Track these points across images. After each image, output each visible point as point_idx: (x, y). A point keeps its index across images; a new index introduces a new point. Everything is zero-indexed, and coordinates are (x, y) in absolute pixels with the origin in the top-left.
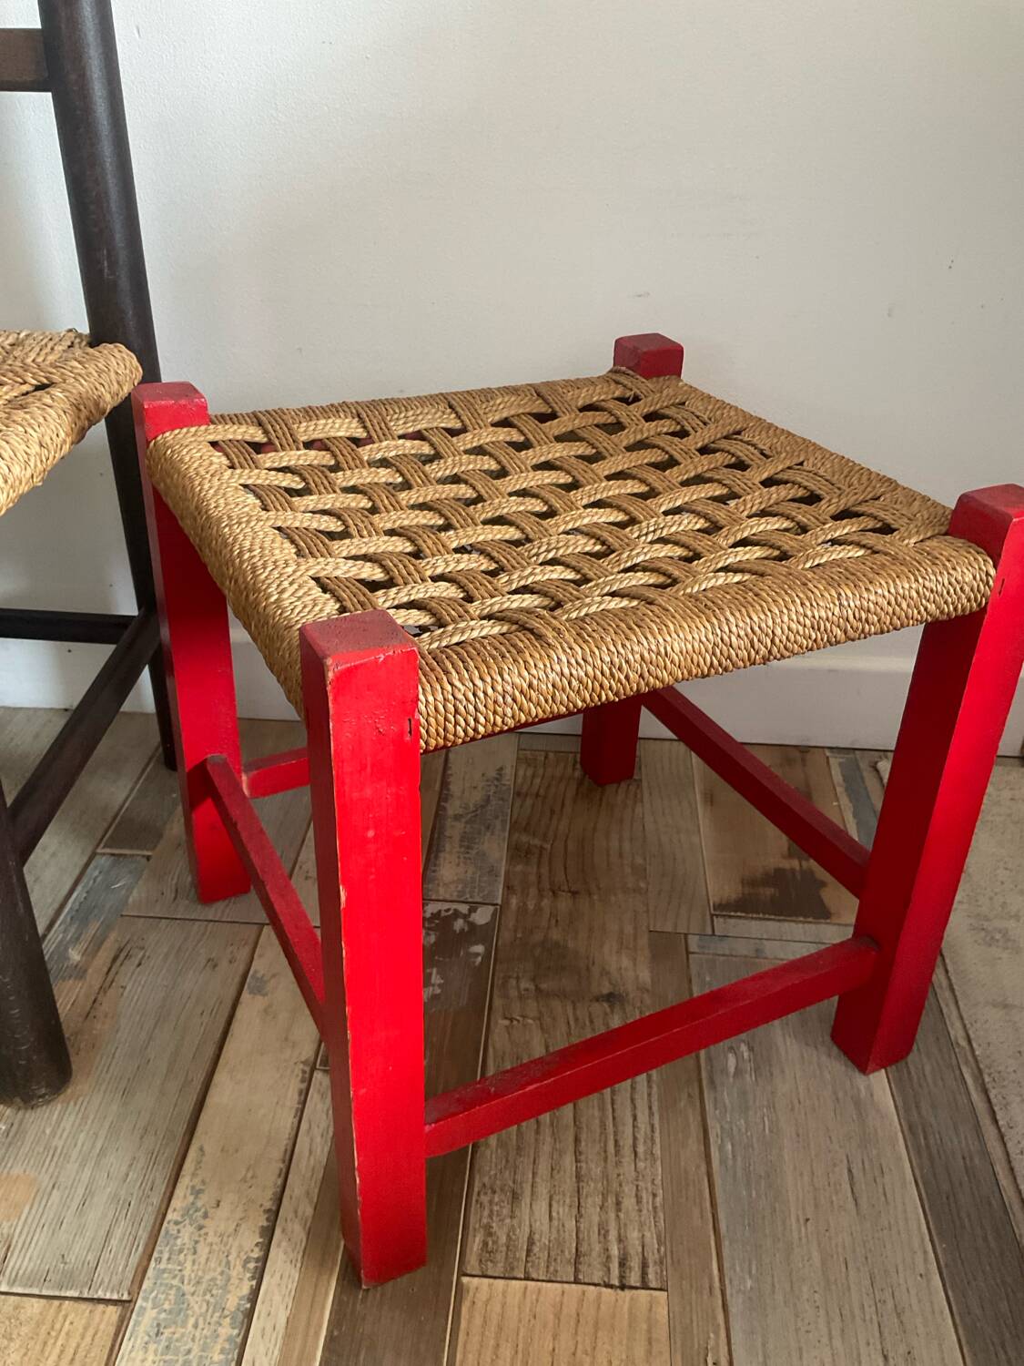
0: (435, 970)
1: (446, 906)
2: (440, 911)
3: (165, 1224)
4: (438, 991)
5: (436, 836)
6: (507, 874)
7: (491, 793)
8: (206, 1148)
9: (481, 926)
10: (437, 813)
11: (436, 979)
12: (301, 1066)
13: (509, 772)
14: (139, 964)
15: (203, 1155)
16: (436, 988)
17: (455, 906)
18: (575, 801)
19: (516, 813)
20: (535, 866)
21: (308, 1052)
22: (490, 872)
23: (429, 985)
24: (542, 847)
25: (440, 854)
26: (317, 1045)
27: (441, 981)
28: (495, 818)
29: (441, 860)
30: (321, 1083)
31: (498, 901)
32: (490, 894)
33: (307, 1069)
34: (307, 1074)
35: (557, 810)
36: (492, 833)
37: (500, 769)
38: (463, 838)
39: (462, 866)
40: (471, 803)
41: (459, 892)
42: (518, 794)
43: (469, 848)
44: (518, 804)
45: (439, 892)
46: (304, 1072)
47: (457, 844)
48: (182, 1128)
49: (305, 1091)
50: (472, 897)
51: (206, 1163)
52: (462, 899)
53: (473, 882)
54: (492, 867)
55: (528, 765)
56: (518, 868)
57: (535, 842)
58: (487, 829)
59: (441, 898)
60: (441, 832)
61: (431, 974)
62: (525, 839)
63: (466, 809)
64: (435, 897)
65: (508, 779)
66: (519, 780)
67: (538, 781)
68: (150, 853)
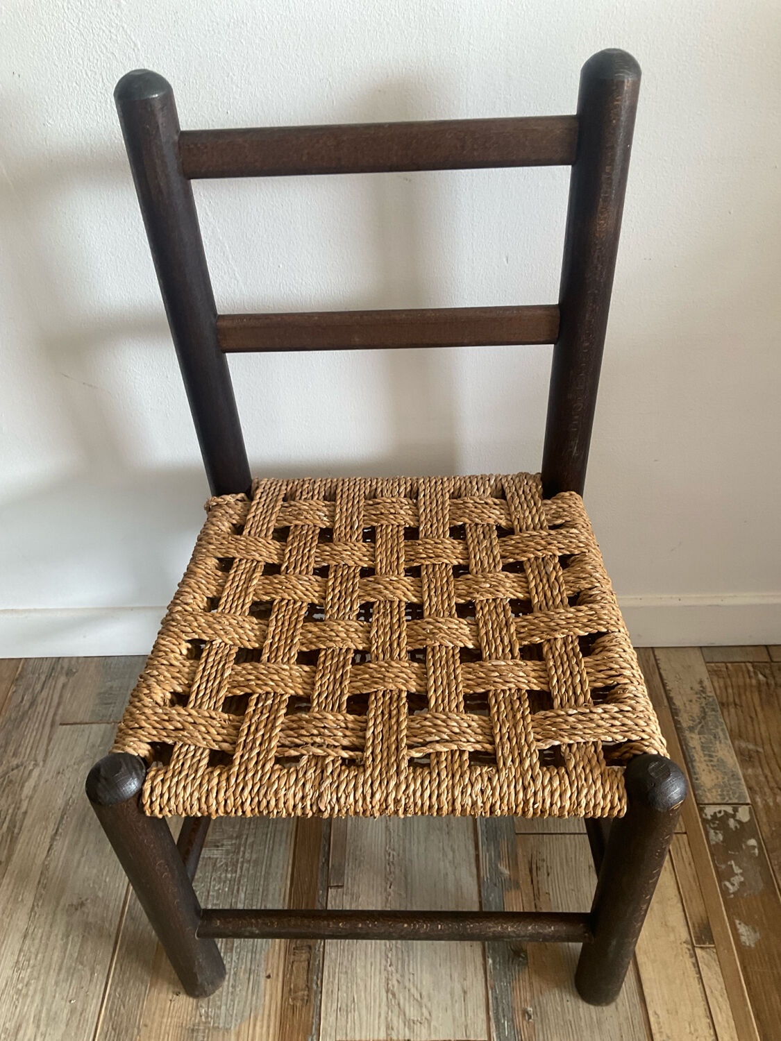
0: (733, 862)
1: (717, 808)
2: (715, 813)
4: (742, 879)
5: (684, 747)
6: (745, 776)
7: (703, 705)
8: (658, 1012)
9: (746, 823)
10: (675, 726)
11: (737, 870)
12: (685, 945)
13: (707, 683)
14: (548, 875)
15: (658, 1017)
16: (740, 876)
17: (723, 808)
18: (763, 709)
19: (728, 721)
20: (760, 769)
21: (684, 935)
22: (733, 775)
23: (734, 874)
24: (757, 751)
25: (694, 764)
26: (686, 928)
27: (741, 871)
28: (717, 727)
29: (697, 770)
30: (703, 957)
31: (749, 801)
32: (741, 796)
33: (690, 947)
34: (692, 952)
35: (754, 716)
36: (720, 742)
37: (701, 682)
38: (703, 748)
39: (713, 772)
40: (695, 715)
41: (720, 795)
42: (722, 704)
43: (711, 756)
44: (726, 713)
45: (706, 797)
46: (689, 950)
47: (701, 753)
48: (637, 999)
49: (696, 965)
50: (730, 799)
51: (664, 1024)
52: (724, 801)
53: (726, 786)
54: (733, 771)
55: (719, 677)
56: (750, 771)
57: (751, 747)
58: (715, 737)
59: (711, 802)
60: (687, 745)
61: (731, 866)
62: (743, 745)
63: (694, 721)
64: (706, 802)
65: (710, 691)
66: (718, 692)
67: (730, 690)
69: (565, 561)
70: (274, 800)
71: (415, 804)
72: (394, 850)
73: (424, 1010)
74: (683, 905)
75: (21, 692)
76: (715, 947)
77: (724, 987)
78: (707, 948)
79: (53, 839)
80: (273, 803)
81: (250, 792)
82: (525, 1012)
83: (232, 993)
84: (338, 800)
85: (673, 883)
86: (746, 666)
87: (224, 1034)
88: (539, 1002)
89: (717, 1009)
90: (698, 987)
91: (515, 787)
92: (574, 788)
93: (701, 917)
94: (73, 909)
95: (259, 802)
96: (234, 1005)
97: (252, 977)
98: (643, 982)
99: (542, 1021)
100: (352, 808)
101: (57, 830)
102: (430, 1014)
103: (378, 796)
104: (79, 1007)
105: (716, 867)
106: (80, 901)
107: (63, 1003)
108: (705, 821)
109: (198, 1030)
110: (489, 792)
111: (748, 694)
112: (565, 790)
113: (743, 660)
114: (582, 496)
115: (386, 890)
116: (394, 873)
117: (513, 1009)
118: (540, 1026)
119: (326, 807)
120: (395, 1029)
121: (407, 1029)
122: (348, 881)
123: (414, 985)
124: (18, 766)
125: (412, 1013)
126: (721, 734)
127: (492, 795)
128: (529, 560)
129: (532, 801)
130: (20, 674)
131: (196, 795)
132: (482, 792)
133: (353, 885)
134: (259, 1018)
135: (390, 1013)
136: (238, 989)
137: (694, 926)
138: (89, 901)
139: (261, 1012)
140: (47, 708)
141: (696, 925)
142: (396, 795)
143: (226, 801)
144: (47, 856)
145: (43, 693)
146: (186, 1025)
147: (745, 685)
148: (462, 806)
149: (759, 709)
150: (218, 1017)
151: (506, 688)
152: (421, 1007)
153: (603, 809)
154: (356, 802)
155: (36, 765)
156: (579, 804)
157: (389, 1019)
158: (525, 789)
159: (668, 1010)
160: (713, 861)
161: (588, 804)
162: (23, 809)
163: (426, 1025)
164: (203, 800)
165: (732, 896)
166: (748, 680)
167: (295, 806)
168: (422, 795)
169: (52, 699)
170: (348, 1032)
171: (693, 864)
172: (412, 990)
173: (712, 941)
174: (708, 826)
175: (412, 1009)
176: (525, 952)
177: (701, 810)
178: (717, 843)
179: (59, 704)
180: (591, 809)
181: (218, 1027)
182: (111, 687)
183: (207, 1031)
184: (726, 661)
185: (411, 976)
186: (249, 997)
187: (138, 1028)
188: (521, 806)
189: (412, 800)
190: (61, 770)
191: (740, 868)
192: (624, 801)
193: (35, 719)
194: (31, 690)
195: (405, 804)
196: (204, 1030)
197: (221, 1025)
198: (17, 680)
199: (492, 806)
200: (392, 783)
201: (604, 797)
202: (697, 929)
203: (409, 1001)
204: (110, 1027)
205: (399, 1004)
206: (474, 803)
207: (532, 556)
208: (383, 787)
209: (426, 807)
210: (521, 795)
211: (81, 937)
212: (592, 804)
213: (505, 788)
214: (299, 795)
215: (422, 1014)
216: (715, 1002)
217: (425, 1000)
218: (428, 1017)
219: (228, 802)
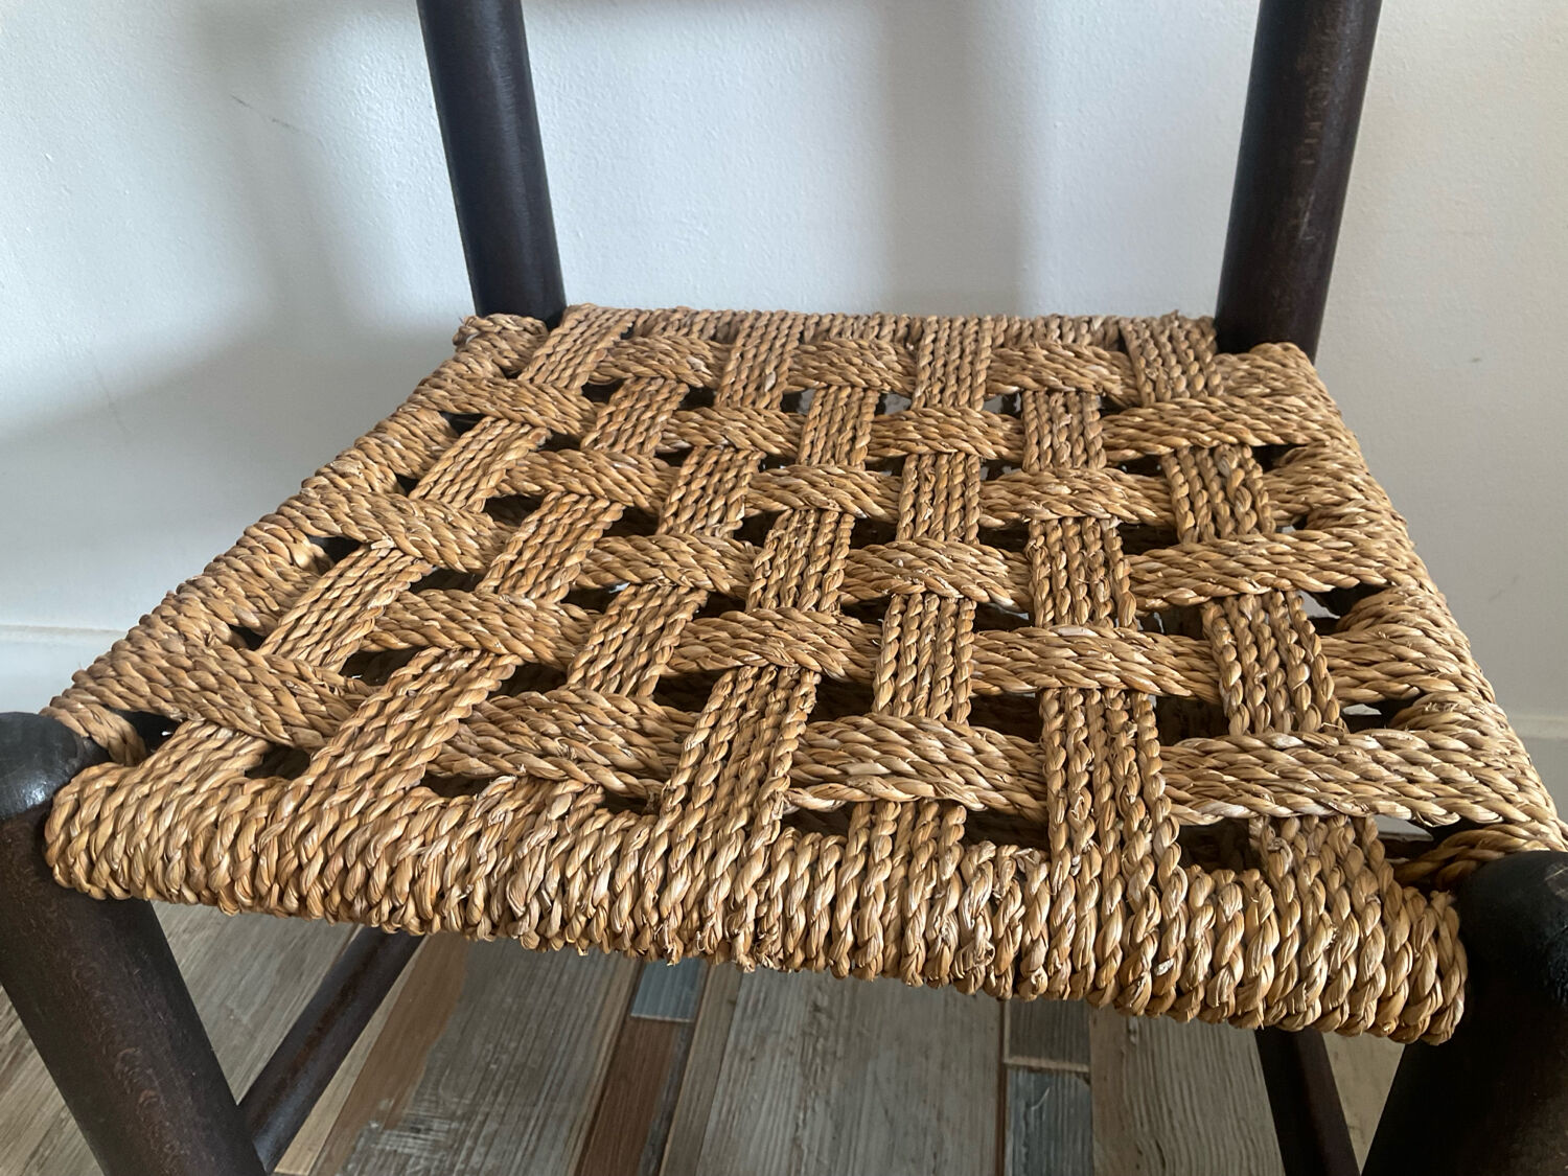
68: (1085, 1069)
69: (1268, 456)
70: (385, 868)
71: (787, 922)
80: (381, 877)
81: (324, 843)
84: (564, 884)
91: (1099, 905)
92: (1292, 928)
95: (346, 871)
100: (603, 915)
103: (679, 887)
110: (1015, 909)
112: (1262, 927)
114: (1311, 356)
119: (527, 906)
127: (1023, 919)
128: (1175, 453)
129: (1151, 951)
131: (183, 834)
132: (994, 904)
142: (733, 890)
143: (256, 857)
148: (930, 946)
151: (1095, 685)
153: (1384, 1001)
154: (614, 896)
156: (1305, 976)
158: (1130, 911)
161: (1333, 980)
164: (198, 850)
167: (442, 895)
168: (809, 898)
180: (1343, 998)
188: (1115, 964)
189: (778, 909)
192: (1457, 980)
195: (758, 921)
199: (1023, 955)
200: (727, 856)
201: (1390, 962)
206: (967, 938)
207: (1185, 442)
208: (699, 866)
209: (819, 937)
210: (1116, 932)
212: (1348, 983)
213: (1068, 903)
214: (460, 862)
219: (263, 861)
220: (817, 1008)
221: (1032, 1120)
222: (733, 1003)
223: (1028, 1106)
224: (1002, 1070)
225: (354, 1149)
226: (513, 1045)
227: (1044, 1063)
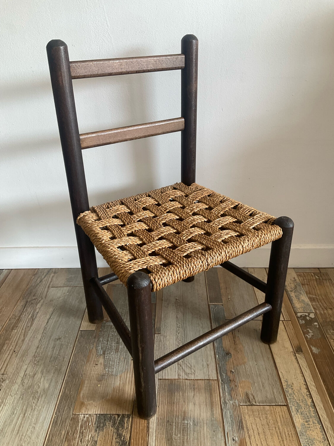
0: (309, 329)
1: (302, 314)
2: (301, 315)
3: (284, 389)
4: (313, 334)
5: (289, 296)
6: (312, 305)
7: (295, 284)
9: (313, 318)
11: (310, 331)
12: (292, 353)
13: (296, 278)
15: (282, 373)
16: (312, 333)
17: (304, 314)
18: (318, 286)
19: (305, 289)
20: (318, 303)
21: (291, 350)
22: (308, 305)
23: (309, 333)
24: (317, 298)
25: (293, 301)
26: (292, 348)
27: (312, 332)
28: (301, 291)
29: (294, 302)
30: (299, 356)
31: (314, 312)
32: (311, 310)
33: (294, 353)
34: (294, 355)
35: (315, 288)
36: (302, 295)
37: (294, 278)
38: (296, 296)
39: (300, 303)
40: (293, 288)
41: (303, 310)
42: (303, 284)
43: (298, 299)
44: (304, 287)
45: (298, 310)
46: (293, 354)
47: (295, 298)
48: (274, 368)
49: (296, 358)
50: (307, 311)
51: (285, 375)
52: (305, 312)
53: (305, 307)
54: (307, 303)
55: (301, 276)
56: (314, 303)
57: (314, 296)
58: (300, 293)
59: (300, 312)
60: (289, 295)
61: (308, 330)
62: (311, 296)
63: (292, 289)
64: (298, 312)
65: (298, 280)
66: (301, 281)
67: (305, 281)
68: (222, 304)
72: (180, 324)
73: (192, 370)
74: (290, 341)
75: (36, 278)
76: (303, 354)
77: (307, 365)
78: (300, 354)
79: (48, 320)
82: (231, 371)
83: (118, 365)
85: (286, 335)
86: (311, 274)
87: (115, 377)
88: (236, 368)
89: (305, 372)
90: (297, 365)
93: (298, 345)
94: (56, 340)
96: (119, 368)
97: (126, 360)
98: (276, 363)
99: (238, 374)
101: (50, 317)
102: (195, 371)
104: (59, 368)
105: (302, 330)
106: (59, 337)
107: (52, 367)
108: (297, 317)
109: (105, 376)
111: (312, 281)
113: (310, 272)
115: (177, 335)
116: (180, 330)
117: (227, 371)
118: (237, 376)
120: (181, 375)
121: (186, 376)
122: (162, 332)
123: (188, 363)
124: (35, 299)
125: (188, 371)
126: (303, 293)
130: (36, 273)
133: (164, 333)
134: (129, 372)
135: (179, 371)
136: (120, 363)
137: (295, 347)
138: (62, 338)
139: (129, 370)
140: (47, 282)
141: (296, 347)
144: (46, 325)
145: (45, 278)
146: (100, 374)
147: (311, 279)
149: (316, 286)
150: (113, 372)
152: (191, 369)
155: (42, 299)
157: (179, 373)
159: (286, 372)
160: (301, 329)
162: (37, 311)
163: (193, 375)
165: (309, 339)
166: (312, 278)
169: (48, 280)
170: (163, 376)
171: (293, 329)
172: (187, 364)
173: (302, 351)
174: (299, 319)
175: (188, 370)
176: (231, 354)
177: (296, 314)
178: (302, 324)
179: (51, 282)
181: (113, 375)
182: (71, 277)
183: (108, 376)
184: (303, 272)
185: (187, 360)
186: (125, 366)
187: (82, 375)
190: (52, 300)
191: (312, 331)
193: (42, 286)
194: (40, 278)
196: (107, 376)
197: (114, 374)
198: (35, 275)
202: (296, 348)
203: (187, 367)
204: (71, 374)
205: (183, 368)
211: (59, 348)
215: (192, 371)
216: (304, 369)
217: (193, 367)
218: (194, 372)
220: (176, 299)
221: (214, 311)
222: (162, 300)
223: (214, 309)
224: (209, 305)
225: (102, 325)
226: (125, 309)
227: (215, 304)
